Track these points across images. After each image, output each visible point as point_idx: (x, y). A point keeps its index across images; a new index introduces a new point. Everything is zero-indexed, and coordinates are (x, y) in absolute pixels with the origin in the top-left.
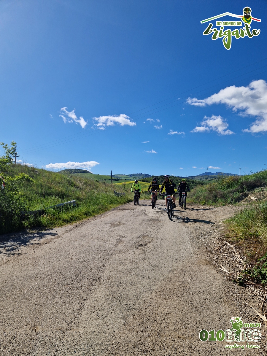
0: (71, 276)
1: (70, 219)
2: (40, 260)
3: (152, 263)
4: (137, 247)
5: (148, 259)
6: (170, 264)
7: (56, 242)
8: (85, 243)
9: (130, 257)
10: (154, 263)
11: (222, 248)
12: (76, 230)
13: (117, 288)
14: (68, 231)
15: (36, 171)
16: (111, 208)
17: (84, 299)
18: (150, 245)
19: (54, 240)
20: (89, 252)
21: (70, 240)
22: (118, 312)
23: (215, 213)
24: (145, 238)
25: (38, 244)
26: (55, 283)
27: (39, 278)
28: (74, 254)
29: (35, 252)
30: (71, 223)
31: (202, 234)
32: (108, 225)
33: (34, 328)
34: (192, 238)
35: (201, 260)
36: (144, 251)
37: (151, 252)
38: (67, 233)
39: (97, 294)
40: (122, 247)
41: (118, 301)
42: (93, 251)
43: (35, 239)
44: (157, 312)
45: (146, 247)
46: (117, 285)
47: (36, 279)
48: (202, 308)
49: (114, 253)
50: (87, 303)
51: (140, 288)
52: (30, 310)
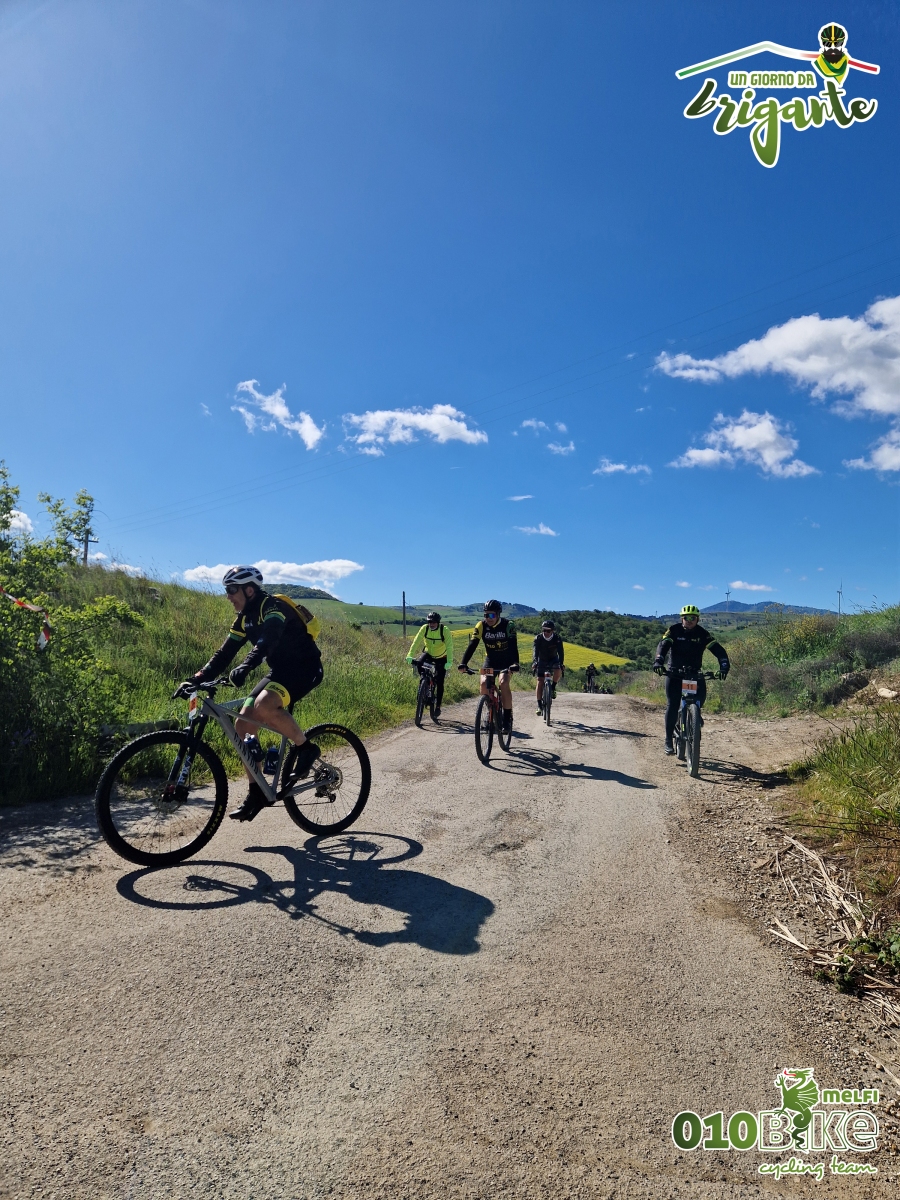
0: (264, 946)
3: (539, 909)
4: (489, 854)
5: (525, 896)
6: (603, 913)
10: (545, 908)
11: (779, 860)
13: (420, 990)
15: (154, 591)
16: (401, 717)
17: (307, 1028)
18: (530, 847)
22: (424, 1075)
23: (757, 741)
24: (516, 824)
25: (155, 835)
26: (211, 971)
27: (157, 951)
31: (709, 811)
32: (389, 775)
33: (138, 1124)
34: (675, 824)
35: (709, 901)
36: (514, 866)
37: (536, 871)
39: (352, 1012)
40: (438, 850)
41: (424, 1037)
43: (147, 819)
44: (556, 1078)
45: (519, 852)
46: (418, 983)
47: (146, 954)
48: (711, 1068)
50: (318, 1042)
51: (500, 993)
52: (124, 1061)
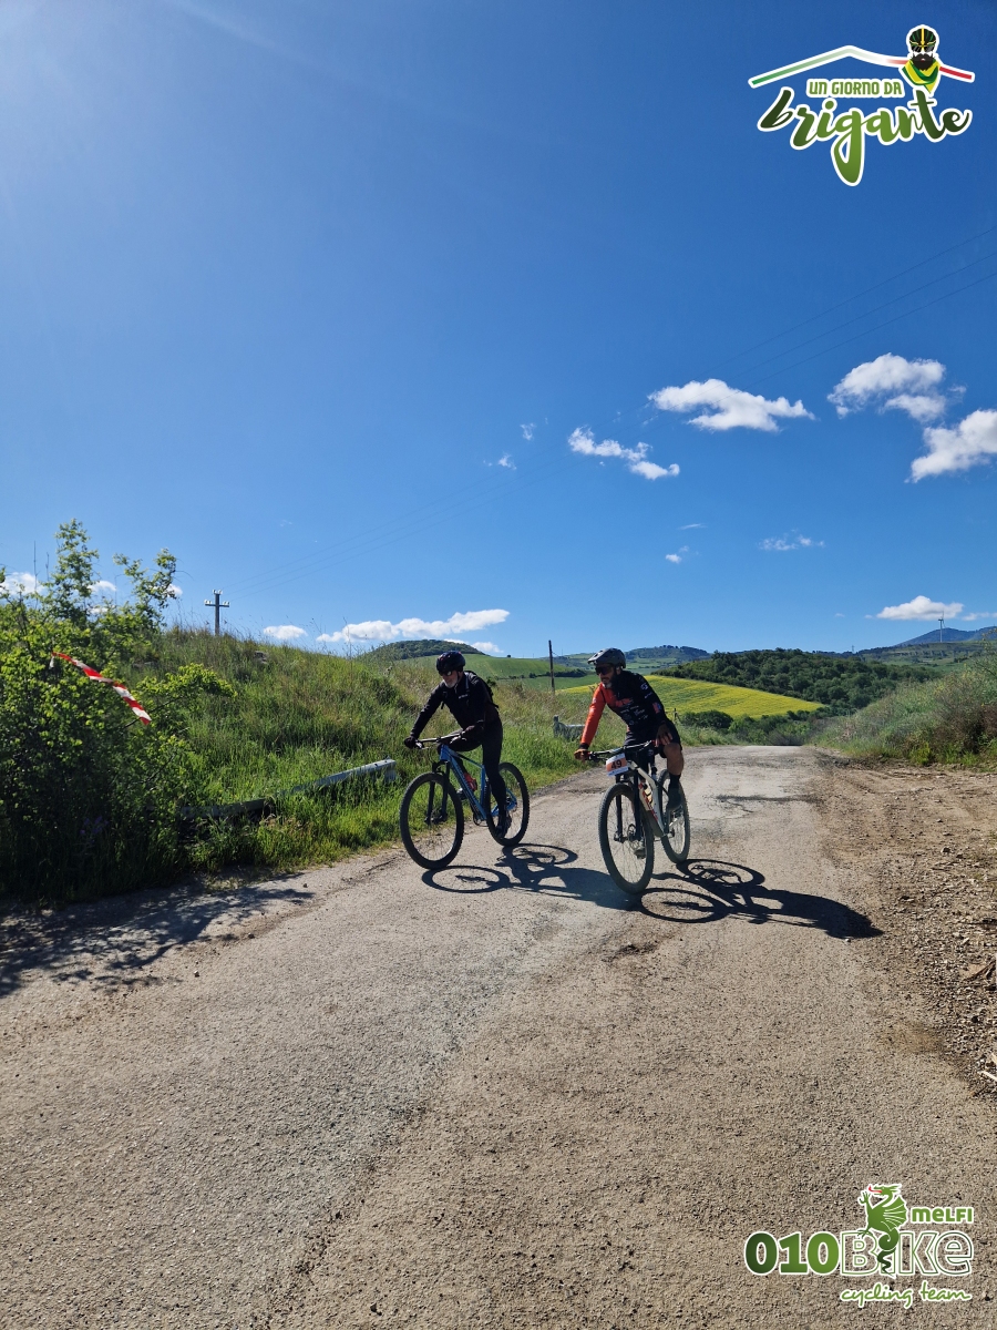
0: (308, 1089)
1: (369, 832)
2: (208, 1010)
3: (664, 1039)
4: (611, 960)
5: (649, 1020)
6: (750, 1044)
7: (290, 933)
8: (401, 937)
9: (574, 1004)
10: (673, 1037)
12: (381, 879)
13: (491, 1159)
14: (351, 882)
17: (334, 1214)
19: (288, 923)
20: (409, 978)
21: (345, 923)
22: (474, 1294)
25: (228, 937)
26: (235, 1125)
28: (346, 985)
29: (197, 975)
30: (368, 851)
31: (906, 897)
35: (897, 1027)
36: (639, 977)
37: (666, 984)
38: (342, 893)
39: (396, 1190)
40: (547, 955)
41: (483, 1233)
42: (426, 975)
44: (658, 1307)
45: (649, 956)
46: (491, 1148)
47: (165, 1100)
49: (510, 985)
50: (344, 1237)
52: (97, 1256)
